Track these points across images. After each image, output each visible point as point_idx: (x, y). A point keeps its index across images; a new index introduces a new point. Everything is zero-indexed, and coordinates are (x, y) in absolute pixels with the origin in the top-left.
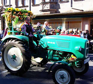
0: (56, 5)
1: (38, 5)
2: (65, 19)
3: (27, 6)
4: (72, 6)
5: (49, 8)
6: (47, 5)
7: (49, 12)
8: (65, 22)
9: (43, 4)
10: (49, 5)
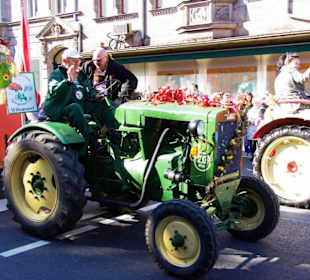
0: (234, 9)
1: (170, 10)
2: (266, 57)
3: (135, 15)
4: (290, 11)
5: (209, 21)
6: (202, 8)
7: (210, 34)
8: (265, 67)
9: (189, 7)
10: (209, 8)
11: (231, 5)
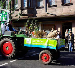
1: (18, 10)
2: (41, 22)
4: (46, 11)
5: (27, 13)
6: (25, 10)
7: (27, 16)
8: (41, 25)
9: (22, 9)
10: (27, 10)
11: (32, 10)
